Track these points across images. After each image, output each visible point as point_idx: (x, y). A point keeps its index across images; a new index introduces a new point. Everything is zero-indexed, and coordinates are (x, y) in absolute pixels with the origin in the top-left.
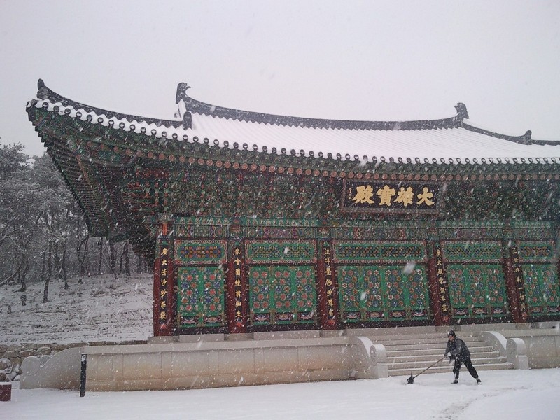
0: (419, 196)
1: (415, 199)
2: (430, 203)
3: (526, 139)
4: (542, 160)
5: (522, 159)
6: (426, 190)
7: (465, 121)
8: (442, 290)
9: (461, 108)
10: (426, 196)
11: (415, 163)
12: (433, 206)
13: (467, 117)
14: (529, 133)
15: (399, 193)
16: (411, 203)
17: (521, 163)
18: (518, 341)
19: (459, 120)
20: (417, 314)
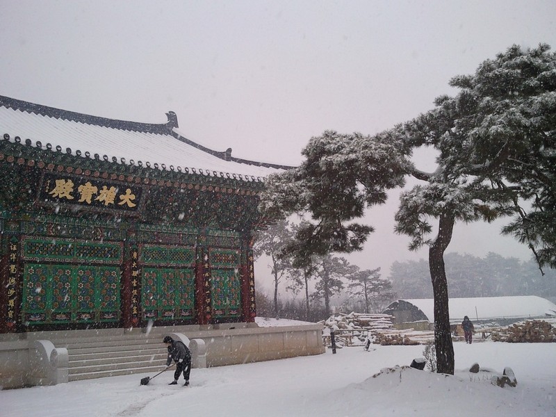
0: (122, 197)
1: (117, 199)
2: (131, 205)
3: (226, 156)
4: (237, 176)
5: (221, 173)
6: (129, 191)
7: (174, 129)
8: (135, 292)
9: (172, 117)
10: (128, 198)
11: (120, 163)
12: (135, 209)
13: (177, 126)
14: (230, 150)
15: (101, 191)
16: (113, 202)
17: (220, 176)
18: (200, 342)
19: (168, 127)
20: (106, 316)
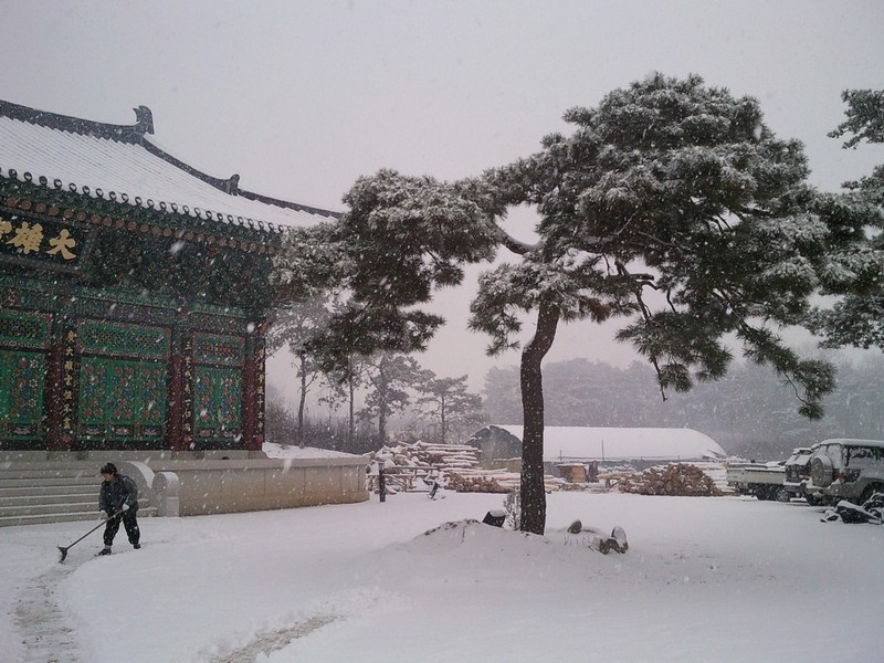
0: (53, 241)
1: (45, 245)
2: (68, 255)
3: (230, 186)
4: (246, 221)
5: (219, 215)
6: (65, 233)
7: (147, 136)
8: (68, 395)
9: (144, 114)
10: (63, 243)
11: (53, 187)
12: (75, 262)
13: (151, 132)
14: (236, 177)
15: (17, 230)
16: (37, 249)
17: (217, 220)
18: (171, 476)
19: (137, 133)
20: (19, 431)
